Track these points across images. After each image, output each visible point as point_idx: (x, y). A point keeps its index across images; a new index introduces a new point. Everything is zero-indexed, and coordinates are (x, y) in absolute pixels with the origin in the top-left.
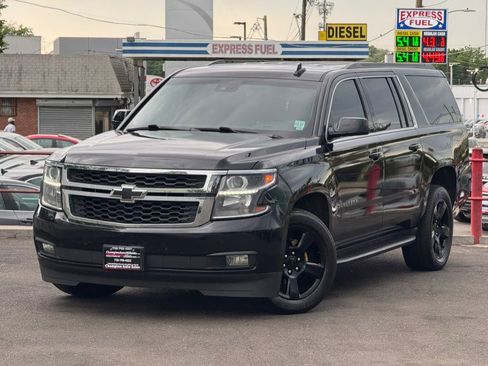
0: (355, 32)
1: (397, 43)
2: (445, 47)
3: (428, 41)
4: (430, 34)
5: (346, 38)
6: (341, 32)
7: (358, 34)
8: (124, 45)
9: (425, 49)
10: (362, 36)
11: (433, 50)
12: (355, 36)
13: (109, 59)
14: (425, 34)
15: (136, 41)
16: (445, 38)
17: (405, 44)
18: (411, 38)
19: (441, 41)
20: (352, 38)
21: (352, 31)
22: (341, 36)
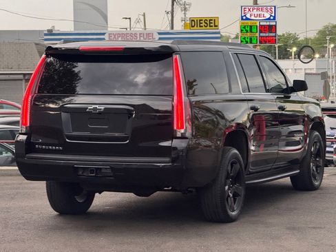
0: (210, 23)
1: (242, 31)
2: (276, 32)
3: (263, 29)
4: (265, 24)
5: (204, 28)
6: (200, 23)
7: (213, 25)
8: (46, 35)
9: (261, 34)
10: (215, 26)
11: (267, 35)
12: (210, 26)
13: (34, 46)
14: (261, 24)
15: (54, 32)
16: (275, 26)
17: (247, 32)
18: (251, 27)
19: (272, 29)
20: (208, 27)
21: (208, 22)
22: (200, 26)
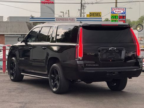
0: (98, 14)
1: (111, 18)
2: (125, 19)
3: (120, 17)
4: (121, 15)
5: (95, 16)
6: (94, 14)
7: (99, 15)
9: (119, 19)
10: (100, 16)
11: (122, 20)
16: (125, 16)
17: (114, 18)
18: (115, 16)
20: (97, 16)
21: (97, 14)
